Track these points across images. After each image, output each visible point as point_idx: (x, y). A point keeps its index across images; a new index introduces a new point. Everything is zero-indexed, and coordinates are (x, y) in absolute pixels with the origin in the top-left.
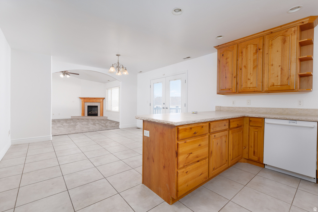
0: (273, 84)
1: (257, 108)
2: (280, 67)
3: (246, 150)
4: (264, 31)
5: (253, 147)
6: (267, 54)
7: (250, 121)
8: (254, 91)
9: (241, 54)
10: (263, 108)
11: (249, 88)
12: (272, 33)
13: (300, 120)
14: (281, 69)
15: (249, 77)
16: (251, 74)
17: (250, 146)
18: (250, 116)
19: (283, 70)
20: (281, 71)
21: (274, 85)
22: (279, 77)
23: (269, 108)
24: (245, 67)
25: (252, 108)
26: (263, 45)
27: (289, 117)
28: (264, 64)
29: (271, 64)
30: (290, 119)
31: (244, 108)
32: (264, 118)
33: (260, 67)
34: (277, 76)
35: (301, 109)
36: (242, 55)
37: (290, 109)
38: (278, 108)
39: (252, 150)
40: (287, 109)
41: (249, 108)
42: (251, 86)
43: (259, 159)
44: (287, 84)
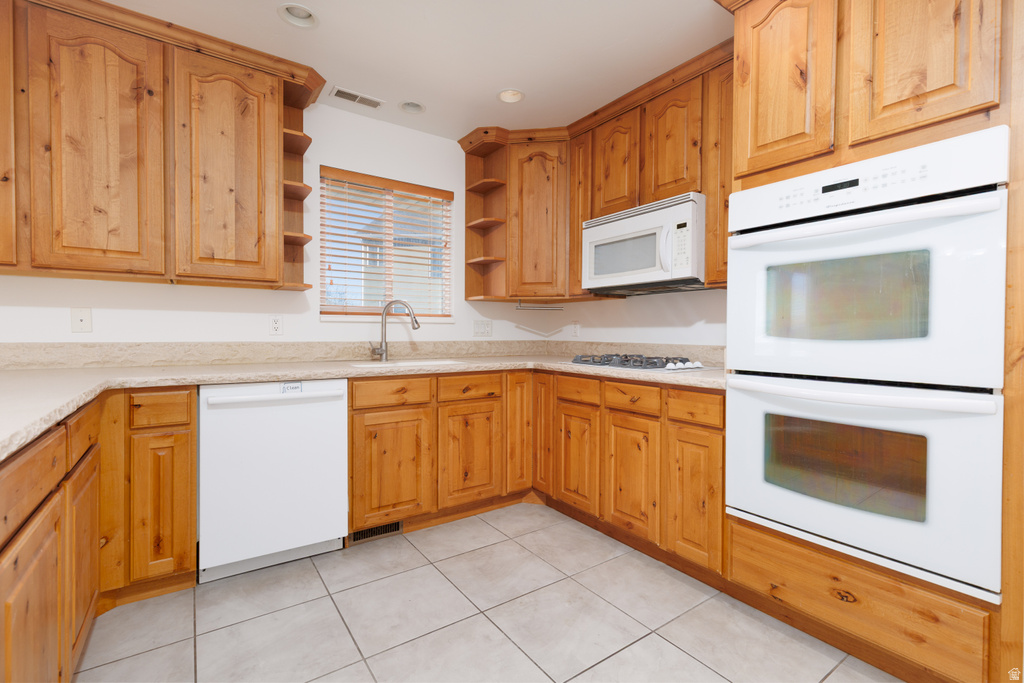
0: (209, 252)
1: (130, 346)
2: (233, 193)
3: (117, 545)
4: (170, 25)
5: (150, 521)
6: (184, 125)
7: (133, 407)
8: (130, 272)
9: (44, 68)
10: (154, 345)
11: (100, 254)
12: (198, 51)
13: (313, 377)
14: (237, 201)
15: (98, 198)
16: (113, 191)
17: (136, 521)
18: (133, 385)
19: (242, 208)
20: (236, 209)
21: (212, 259)
22: (231, 229)
23: (182, 344)
24: (72, 141)
25: (101, 345)
26: (166, 81)
27: (284, 373)
28: (170, 164)
29: (201, 174)
30: (286, 378)
31: (62, 346)
32: (198, 386)
33: (153, 166)
34: (225, 226)
35: (280, 345)
36: (51, 79)
37: (250, 344)
38: (213, 344)
39: (144, 538)
40: (243, 344)
41: (85, 345)
42: (114, 244)
43: (180, 561)
44: (256, 260)
